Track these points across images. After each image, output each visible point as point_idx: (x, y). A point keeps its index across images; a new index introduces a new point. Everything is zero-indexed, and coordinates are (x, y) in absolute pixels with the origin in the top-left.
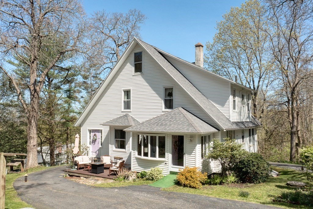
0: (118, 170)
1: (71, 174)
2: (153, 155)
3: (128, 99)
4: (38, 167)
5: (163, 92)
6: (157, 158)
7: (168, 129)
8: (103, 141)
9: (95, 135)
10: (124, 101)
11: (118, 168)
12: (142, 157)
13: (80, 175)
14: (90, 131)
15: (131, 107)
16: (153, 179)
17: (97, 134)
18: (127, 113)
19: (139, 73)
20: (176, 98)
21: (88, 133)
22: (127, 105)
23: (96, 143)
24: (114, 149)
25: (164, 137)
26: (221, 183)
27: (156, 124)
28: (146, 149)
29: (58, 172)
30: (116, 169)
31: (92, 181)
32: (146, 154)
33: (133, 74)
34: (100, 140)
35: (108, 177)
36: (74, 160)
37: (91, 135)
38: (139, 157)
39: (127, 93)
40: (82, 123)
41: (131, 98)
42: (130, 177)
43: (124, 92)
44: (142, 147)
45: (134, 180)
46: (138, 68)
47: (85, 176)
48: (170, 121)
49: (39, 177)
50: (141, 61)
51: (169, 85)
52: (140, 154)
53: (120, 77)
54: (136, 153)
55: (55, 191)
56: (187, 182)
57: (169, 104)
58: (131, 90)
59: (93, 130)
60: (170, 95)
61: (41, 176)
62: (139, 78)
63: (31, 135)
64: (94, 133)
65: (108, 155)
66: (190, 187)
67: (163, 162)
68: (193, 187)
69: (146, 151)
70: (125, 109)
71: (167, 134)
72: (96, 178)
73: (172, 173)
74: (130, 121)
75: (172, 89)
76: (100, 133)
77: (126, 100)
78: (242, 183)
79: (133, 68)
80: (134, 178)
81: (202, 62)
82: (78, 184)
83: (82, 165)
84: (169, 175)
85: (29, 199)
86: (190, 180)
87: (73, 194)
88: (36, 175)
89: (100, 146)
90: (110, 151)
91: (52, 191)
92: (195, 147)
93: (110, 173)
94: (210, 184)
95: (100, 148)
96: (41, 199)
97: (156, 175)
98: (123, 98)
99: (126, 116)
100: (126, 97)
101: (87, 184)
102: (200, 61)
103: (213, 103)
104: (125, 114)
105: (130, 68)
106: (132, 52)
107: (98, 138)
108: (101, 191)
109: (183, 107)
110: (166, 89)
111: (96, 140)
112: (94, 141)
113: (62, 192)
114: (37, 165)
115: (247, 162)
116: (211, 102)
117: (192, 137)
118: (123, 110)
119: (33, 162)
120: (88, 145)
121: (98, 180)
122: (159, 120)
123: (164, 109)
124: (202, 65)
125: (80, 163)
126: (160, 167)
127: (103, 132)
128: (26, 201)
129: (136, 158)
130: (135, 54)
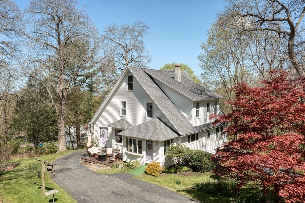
0: (114, 160)
1: (86, 161)
2: (135, 151)
3: (124, 107)
4: (66, 151)
5: (146, 105)
6: (138, 154)
7: (143, 136)
8: (109, 136)
9: (103, 131)
10: (122, 109)
11: (114, 158)
12: (129, 152)
13: (91, 162)
14: (101, 128)
15: (126, 113)
16: (133, 168)
17: (105, 130)
18: (124, 117)
19: (131, 90)
20: (154, 110)
21: (99, 129)
22: (124, 112)
23: (105, 136)
24: (115, 143)
25: (142, 141)
26: (175, 172)
27: (138, 131)
28: (131, 147)
29: (79, 157)
30: (113, 159)
31: (97, 167)
32: (131, 151)
33: (127, 91)
34: (107, 135)
35: (108, 164)
36: (88, 150)
37: (101, 131)
38: (127, 152)
39: (124, 103)
40: (95, 121)
41: (126, 108)
42: (119, 166)
43: (122, 102)
44: (129, 146)
45: (122, 168)
46: (131, 87)
47: (94, 163)
48: (147, 129)
49: (65, 161)
50: (132, 82)
51: (149, 101)
52: (128, 150)
53: (119, 92)
54: (126, 149)
55: (73, 175)
56: (150, 172)
57: (150, 114)
58: (126, 102)
59: (102, 127)
60: (151, 107)
61: (67, 160)
62: (131, 94)
63: (60, 128)
64: (103, 130)
65: (111, 147)
66: (152, 175)
67: (141, 156)
68: (153, 176)
69: (131, 149)
70: (122, 114)
71: (144, 139)
72: (101, 165)
73: (146, 164)
74: (125, 125)
75: (152, 103)
76: (107, 130)
77: (123, 108)
78: (193, 171)
79: (127, 86)
80: (122, 167)
81: (179, 78)
82: (88, 170)
83: (93, 154)
84: (144, 165)
85: (58, 181)
86: (152, 171)
87: (82, 178)
88: (63, 160)
89: (107, 139)
90: (112, 144)
91: (71, 175)
92: (159, 148)
93: (109, 161)
94: (167, 173)
95: (107, 140)
96: (64, 181)
97: (135, 166)
98: (121, 106)
99: (123, 120)
100: (123, 106)
101: (93, 170)
102: (178, 77)
103: (182, 112)
104: (122, 118)
105: (125, 86)
106: (126, 74)
107: (105, 133)
108: (98, 177)
109: (158, 117)
110: (148, 104)
111: (104, 134)
112: (103, 135)
113: (76, 176)
114: (65, 149)
115: (195, 158)
116: (181, 111)
117: (157, 142)
118: (121, 115)
119: (63, 147)
120: (99, 138)
121: (101, 166)
122: (140, 128)
123: (147, 117)
124: (179, 80)
125: (92, 153)
126: (139, 160)
127: (108, 129)
128: (56, 182)
129: (125, 152)
130: (129, 76)
